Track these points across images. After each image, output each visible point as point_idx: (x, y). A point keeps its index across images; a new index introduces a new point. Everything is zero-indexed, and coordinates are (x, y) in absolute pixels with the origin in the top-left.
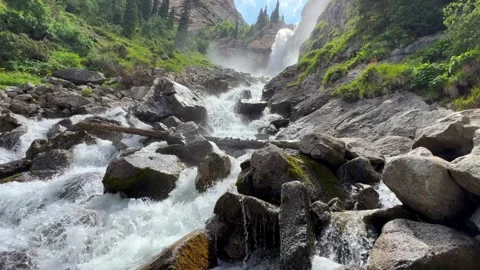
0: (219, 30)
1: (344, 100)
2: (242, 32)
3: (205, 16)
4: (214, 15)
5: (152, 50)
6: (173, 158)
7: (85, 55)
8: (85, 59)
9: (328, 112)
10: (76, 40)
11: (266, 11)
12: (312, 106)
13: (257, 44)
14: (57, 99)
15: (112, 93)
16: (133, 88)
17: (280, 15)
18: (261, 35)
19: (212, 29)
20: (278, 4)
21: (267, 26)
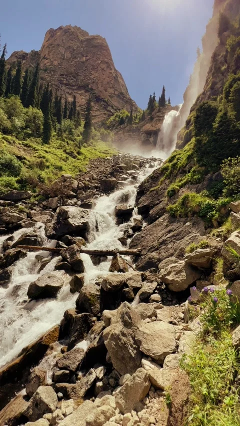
0: (117, 119)
1: (170, 215)
2: (136, 118)
3: (105, 108)
4: (112, 107)
5: (65, 151)
6: (63, 271)
7: (19, 175)
8: (19, 178)
9: (161, 224)
10: (12, 165)
11: (154, 97)
12: (157, 214)
13: (148, 127)
14: (5, 218)
15: (37, 205)
16: (50, 199)
17: (167, 99)
18: (152, 119)
19: (112, 118)
20: (164, 90)
21: (156, 111)
